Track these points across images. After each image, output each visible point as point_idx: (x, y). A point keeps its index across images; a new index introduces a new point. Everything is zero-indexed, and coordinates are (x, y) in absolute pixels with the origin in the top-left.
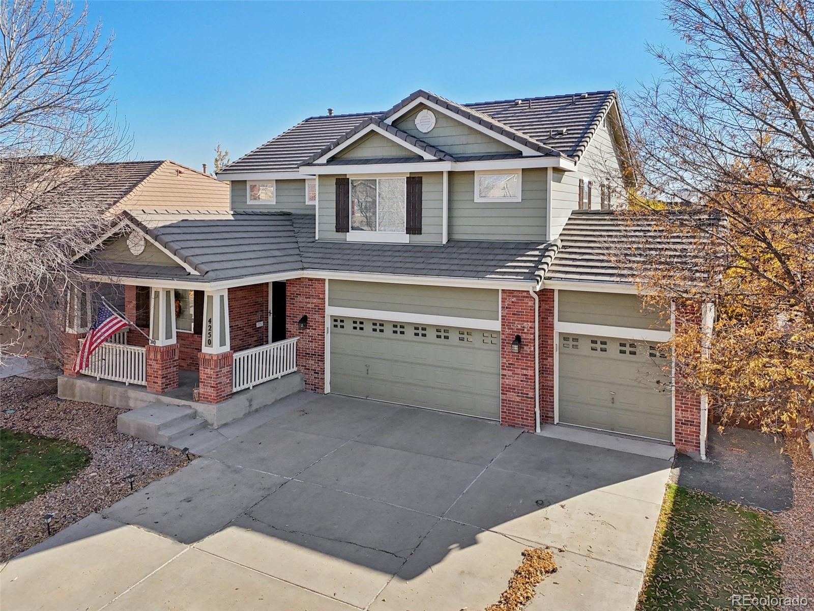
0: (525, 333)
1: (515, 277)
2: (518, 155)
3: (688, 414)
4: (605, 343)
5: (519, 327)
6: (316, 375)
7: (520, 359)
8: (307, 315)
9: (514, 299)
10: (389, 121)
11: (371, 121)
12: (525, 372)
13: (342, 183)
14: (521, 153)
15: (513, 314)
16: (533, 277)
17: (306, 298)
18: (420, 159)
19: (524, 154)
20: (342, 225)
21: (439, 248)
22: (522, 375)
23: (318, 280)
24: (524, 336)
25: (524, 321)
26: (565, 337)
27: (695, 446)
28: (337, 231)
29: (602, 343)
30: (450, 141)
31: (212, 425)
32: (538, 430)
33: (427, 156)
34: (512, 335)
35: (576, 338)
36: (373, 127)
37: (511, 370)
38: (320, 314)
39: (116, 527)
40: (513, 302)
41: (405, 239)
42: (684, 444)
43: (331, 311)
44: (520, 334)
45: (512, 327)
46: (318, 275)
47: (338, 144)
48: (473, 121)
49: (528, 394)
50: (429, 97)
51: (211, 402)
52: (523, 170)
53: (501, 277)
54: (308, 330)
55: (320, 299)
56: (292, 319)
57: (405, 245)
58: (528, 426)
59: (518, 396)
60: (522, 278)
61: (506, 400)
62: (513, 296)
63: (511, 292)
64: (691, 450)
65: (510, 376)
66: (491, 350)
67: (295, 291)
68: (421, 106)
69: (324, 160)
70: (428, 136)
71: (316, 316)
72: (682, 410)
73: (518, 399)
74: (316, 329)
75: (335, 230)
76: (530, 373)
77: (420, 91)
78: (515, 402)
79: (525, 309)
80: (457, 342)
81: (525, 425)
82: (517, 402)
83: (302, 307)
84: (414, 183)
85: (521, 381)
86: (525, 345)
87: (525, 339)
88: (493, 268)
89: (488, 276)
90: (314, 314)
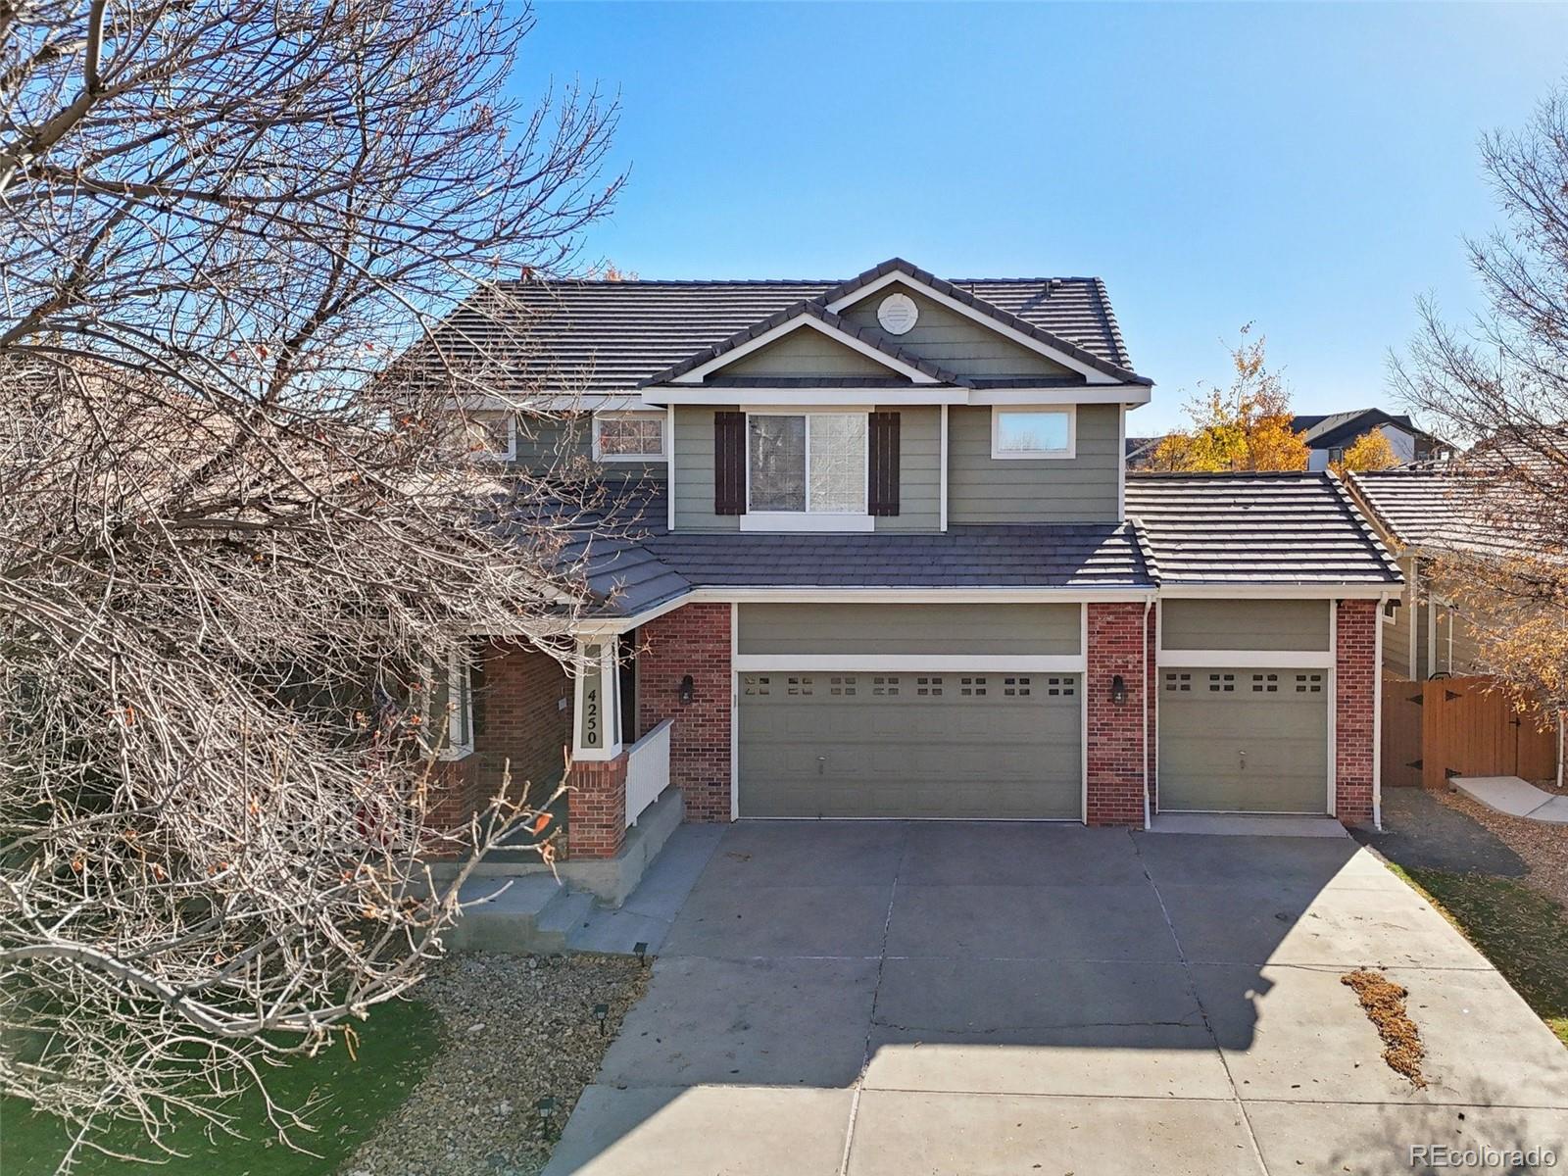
0: (1129, 672)
1: (1117, 581)
2: (1078, 380)
3: (1356, 770)
4: (1231, 678)
5: (1120, 662)
6: (714, 789)
7: (1122, 715)
8: (692, 675)
9: (1110, 618)
10: (834, 308)
11: (804, 307)
12: (1129, 734)
13: (729, 421)
14: (1083, 377)
15: (1109, 642)
16: (1150, 580)
17: (688, 642)
18: (904, 381)
19: (1088, 381)
20: (730, 500)
21: (934, 539)
22: (1125, 740)
23: (719, 605)
24: (1128, 676)
25: (1128, 653)
26: (1170, 674)
27: (1366, 814)
28: (717, 513)
29: (1227, 678)
30: (944, 352)
31: (611, 901)
32: (1148, 826)
33: (917, 376)
34: (1107, 676)
35: (1186, 674)
36: (806, 319)
37: (1105, 735)
38: (721, 671)
39: (676, 1095)
40: (1108, 623)
41: (867, 524)
42: (1350, 813)
43: (741, 663)
44: (1121, 674)
45: (1107, 663)
46: (716, 596)
47: (731, 346)
48: (999, 320)
49: (1134, 770)
50: (915, 273)
51: (600, 857)
52: (1079, 406)
53: (1093, 582)
54: (694, 704)
55: (722, 642)
56: (656, 686)
57: (868, 536)
58: (1134, 821)
59: (1117, 775)
60: (1131, 582)
61: (1096, 785)
62: (1109, 613)
63: (1105, 607)
64: (1359, 820)
65: (1105, 744)
66: (1062, 707)
67: (664, 631)
68: (897, 287)
69: (697, 375)
70: (902, 341)
71: (715, 677)
72: (1348, 765)
73: (1119, 779)
74: (713, 701)
75: (714, 510)
76: (1136, 735)
77: (897, 261)
78: (1111, 785)
79: (1129, 633)
80: (1001, 698)
81: (1130, 821)
82: (1117, 785)
83: (678, 661)
84: (885, 425)
85: (1123, 750)
86: (1131, 691)
87: (1129, 681)
88: (1073, 568)
89: (1070, 582)
90: (708, 671)
